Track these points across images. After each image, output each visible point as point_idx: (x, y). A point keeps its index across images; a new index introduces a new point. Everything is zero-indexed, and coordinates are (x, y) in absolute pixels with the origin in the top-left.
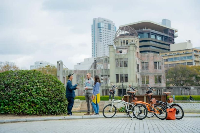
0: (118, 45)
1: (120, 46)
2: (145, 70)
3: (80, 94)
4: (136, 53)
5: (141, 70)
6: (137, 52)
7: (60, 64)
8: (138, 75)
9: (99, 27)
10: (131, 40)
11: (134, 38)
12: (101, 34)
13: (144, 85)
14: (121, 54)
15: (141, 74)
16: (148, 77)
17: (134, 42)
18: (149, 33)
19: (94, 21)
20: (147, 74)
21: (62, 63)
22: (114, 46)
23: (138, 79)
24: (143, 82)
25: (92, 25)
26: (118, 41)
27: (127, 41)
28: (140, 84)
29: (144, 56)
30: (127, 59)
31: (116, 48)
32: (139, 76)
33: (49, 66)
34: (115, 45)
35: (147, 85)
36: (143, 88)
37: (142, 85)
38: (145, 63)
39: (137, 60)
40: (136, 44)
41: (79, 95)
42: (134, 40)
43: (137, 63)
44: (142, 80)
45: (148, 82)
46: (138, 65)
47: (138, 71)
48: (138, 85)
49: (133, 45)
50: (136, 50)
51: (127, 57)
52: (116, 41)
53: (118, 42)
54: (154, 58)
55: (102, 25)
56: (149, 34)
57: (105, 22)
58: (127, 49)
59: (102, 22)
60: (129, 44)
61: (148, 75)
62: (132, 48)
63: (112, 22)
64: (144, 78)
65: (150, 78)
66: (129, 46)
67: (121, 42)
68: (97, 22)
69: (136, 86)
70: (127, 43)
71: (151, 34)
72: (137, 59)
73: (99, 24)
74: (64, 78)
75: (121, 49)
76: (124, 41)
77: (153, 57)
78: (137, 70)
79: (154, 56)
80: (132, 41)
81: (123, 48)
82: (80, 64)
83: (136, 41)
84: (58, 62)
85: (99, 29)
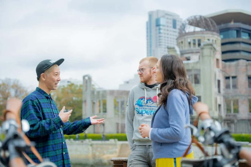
0: (184, 48)
1: (186, 48)
2: (231, 90)
3: (120, 131)
4: (215, 60)
5: (224, 90)
6: (217, 60)
7: (87, 80)
8: (218, 98)
9: (158, 25)
10: (206, 38)
11: (211, 35)
12: (161, 35)
13: (229, 116)
14: (189, 62)
15: (224, 97)
16: (236, 102)
17: (211, 42)
18: (239, 29)
19: (150, 15)
20: (236, 96)
21: (90, 78)
22: (177, 49)
23: (220, 105)
24: (228, 110)
25: (147, 23)
26: (183, 40)
27: (199, 41)
28: (223, 114)
29: (230, 66)
30: (199, 70)
31: (181, 52)
32: (221, 99)
33: (73, 84)
34: (179, 47)
35: (235, 116)
36: (228, 120)
37: (226, 116)
38: (231, 78)
39: (217, 74)
40: (215, 46)
41: (118, 132)
42: (211, 39)
43: (218, 78)
44: (225, 107)
45: (236, 111)
46: (219, 81)
47: (219, 92)
48: (219, 115)
49: (210, 47)
50: (214, 55)
51: (198, 66)
52: (180, 41)
53: (183, 43)
54: (247, 69)
55: (162, 22)
56: (239, 31)
57: (167, 16)
58: (198, 54)
59: (163, 17)
60: (202, 44)
61: (237, 98)
62: (207, 51)
63: (178, 16)
64: (230, 103)
65: (240, 104)
66: (202, 49)
67: (190, 43)
68: (154, 17)
69: (215, 118)
70: (199, 45)
71: (243, 32)
72: (217, 70)
73: (158, 21)
74: (94, 103)
75: (188, 53)
76: (194, 40)
77: (245, 67)
78: (216, 90)
79: (247, 66)
80: (209, 40)
81: (192, 53)
82: (128, 82)
83: (215, 41)
84: (84, 77)
85: (158, 28)
